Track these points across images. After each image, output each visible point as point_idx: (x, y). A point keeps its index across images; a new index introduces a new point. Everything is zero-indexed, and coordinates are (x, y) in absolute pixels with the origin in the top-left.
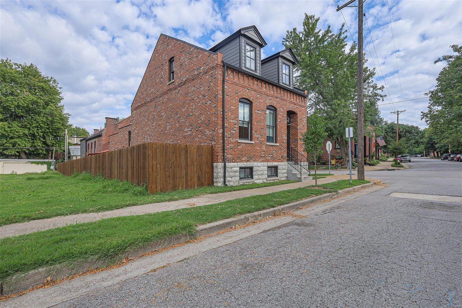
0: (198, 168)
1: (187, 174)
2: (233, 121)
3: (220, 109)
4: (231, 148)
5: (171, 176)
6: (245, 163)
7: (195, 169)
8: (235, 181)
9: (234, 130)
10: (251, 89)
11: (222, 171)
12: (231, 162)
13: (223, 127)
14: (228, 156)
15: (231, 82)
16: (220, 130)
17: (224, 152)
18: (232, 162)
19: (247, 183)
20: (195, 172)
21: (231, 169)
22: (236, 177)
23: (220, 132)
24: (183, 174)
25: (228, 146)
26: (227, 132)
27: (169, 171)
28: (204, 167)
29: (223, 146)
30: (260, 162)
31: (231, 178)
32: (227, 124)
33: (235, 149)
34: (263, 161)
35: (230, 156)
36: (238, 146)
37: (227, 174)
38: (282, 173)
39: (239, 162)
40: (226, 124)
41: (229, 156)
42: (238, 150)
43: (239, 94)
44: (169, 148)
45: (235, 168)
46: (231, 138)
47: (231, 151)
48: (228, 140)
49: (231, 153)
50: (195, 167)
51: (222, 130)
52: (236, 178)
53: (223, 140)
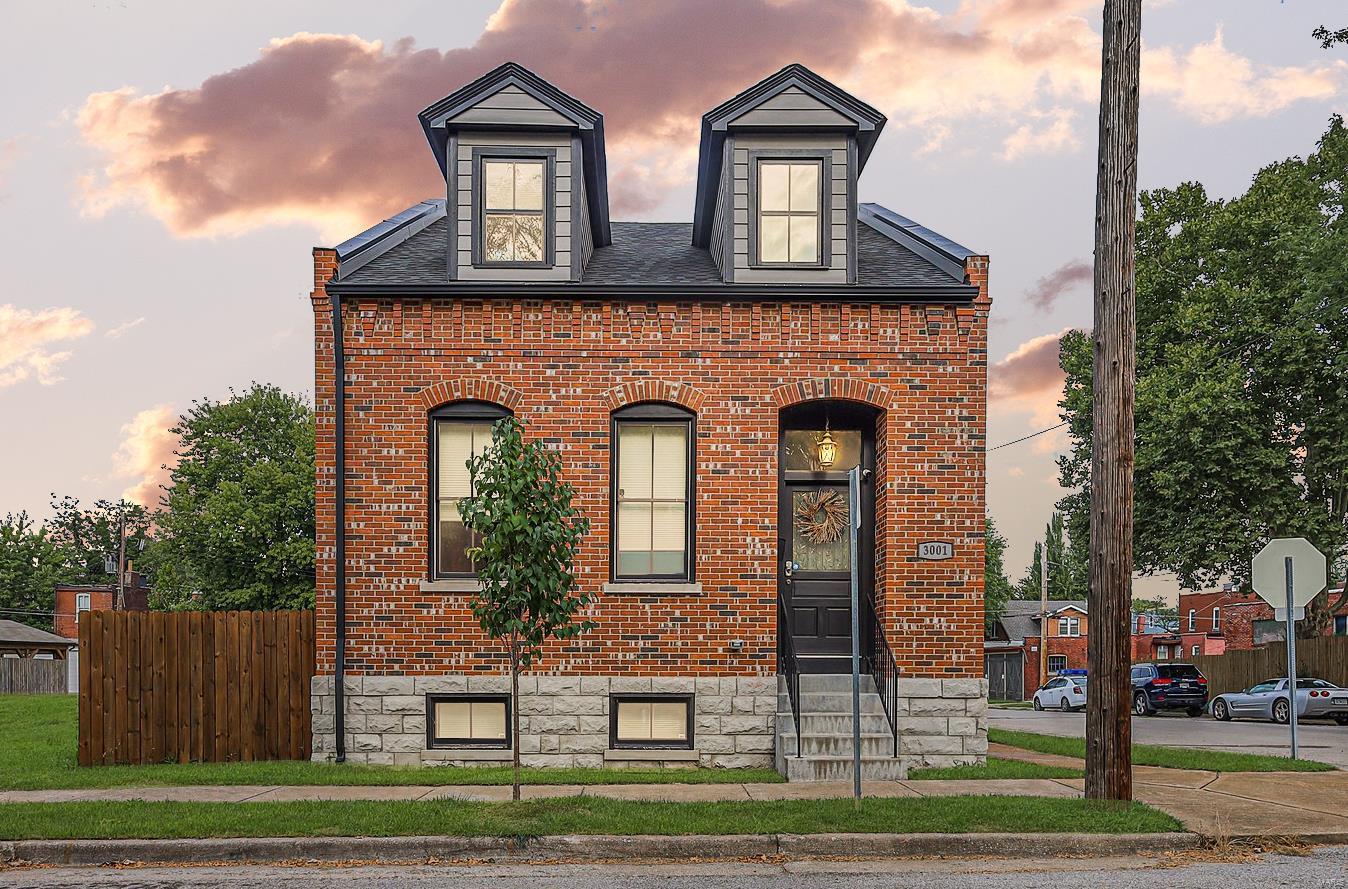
0: (256, 693)
1: (209, 713)
2: (394, 507)
3: (326, 468)
4: (383, 618)
5: (150, 715)
6: (461, 679)
7: (245, 697)
8: (402, 750)
9: (399, 544)
10: (500, 353)
11: (329, 706)
12: (380, 674)
13: (342, 537)
14: (366, 648)
15: (380, 352)
16: (323, 550)
17: (342, 635)
18: (391, 674)
19: (468, 765)
20: (243, 706)
21: (377, 700)
22: (403, 733)
23: (325, 556)
24: (196, 712)
25: (366, 610)
26: (358, 556)
27: (145, 699)
28: (282, 692)
29: (341, 611)
30: (563, 674)
31: (380, 735)
32: (362, 525)
33: (403, 618)
34: (584, 671)
35: (377, 649)
36: (423, 606)
37: (352, 721)
38: (725, 730)
39: (427, 674)
40: (354, 525)
41: (370, 649)
42: (420, 625)
43: (423, 389)
44: (143, 624)
45: (398, 699)
46: (380, 575)
47: (384, 630)
48: (367, 587)
49: (380, 637)
50: (245, 688)
51: (334, 549)
52: (405, 738)
53: (341, 587)
